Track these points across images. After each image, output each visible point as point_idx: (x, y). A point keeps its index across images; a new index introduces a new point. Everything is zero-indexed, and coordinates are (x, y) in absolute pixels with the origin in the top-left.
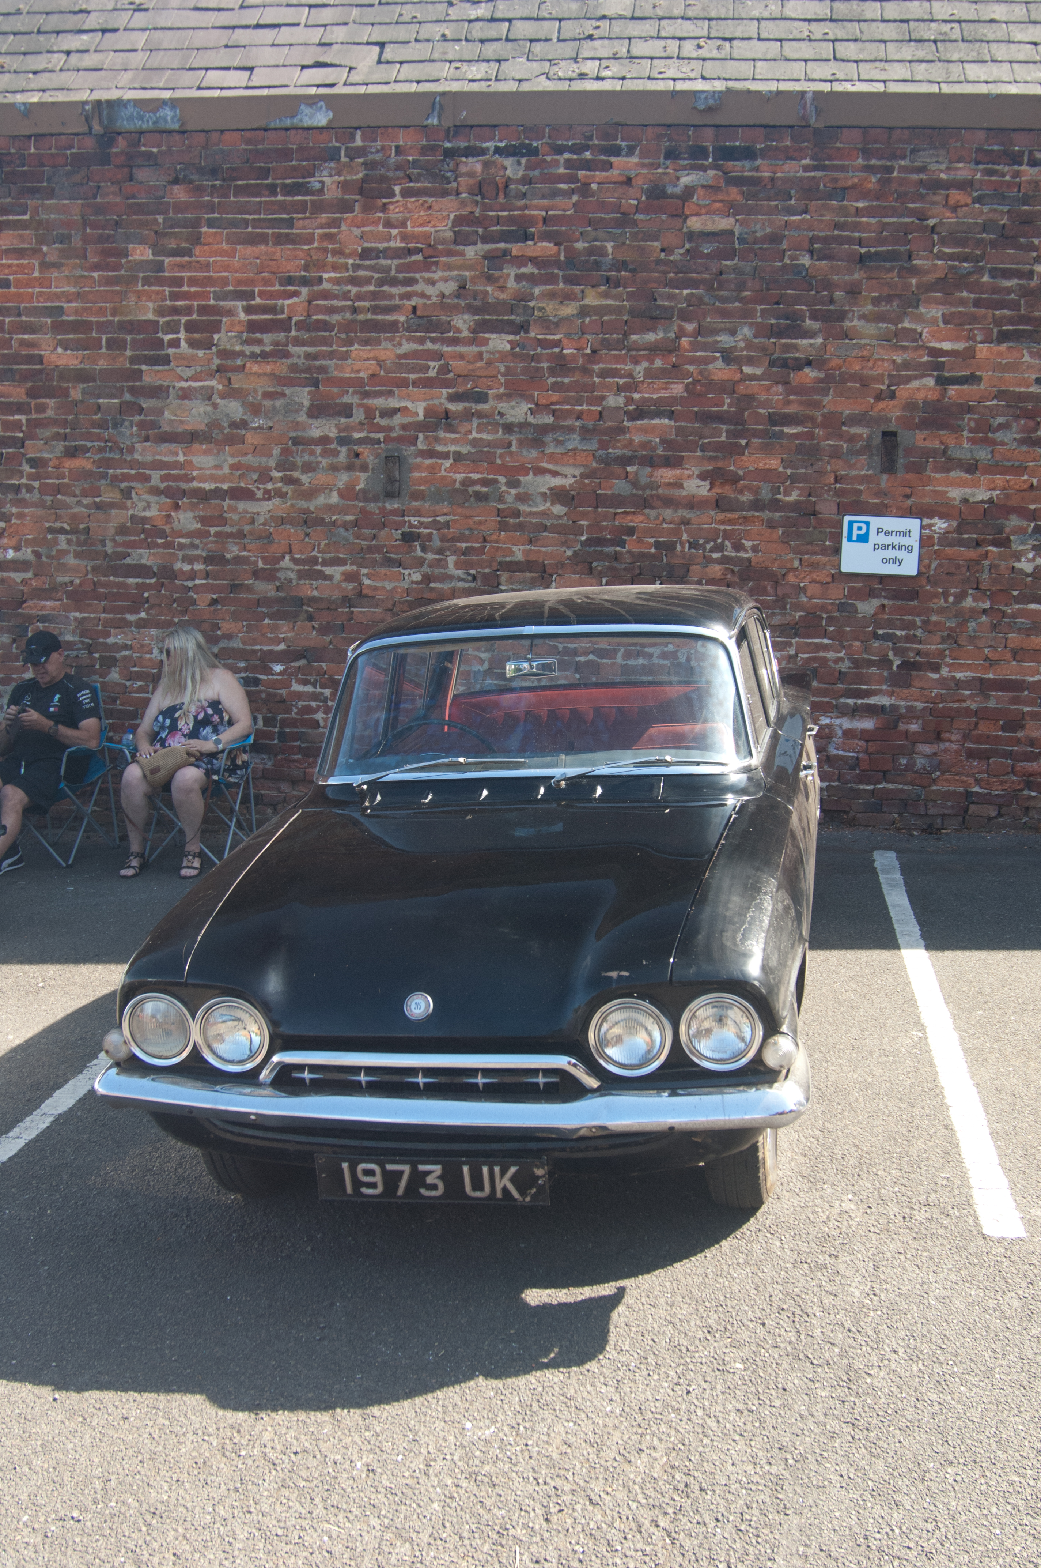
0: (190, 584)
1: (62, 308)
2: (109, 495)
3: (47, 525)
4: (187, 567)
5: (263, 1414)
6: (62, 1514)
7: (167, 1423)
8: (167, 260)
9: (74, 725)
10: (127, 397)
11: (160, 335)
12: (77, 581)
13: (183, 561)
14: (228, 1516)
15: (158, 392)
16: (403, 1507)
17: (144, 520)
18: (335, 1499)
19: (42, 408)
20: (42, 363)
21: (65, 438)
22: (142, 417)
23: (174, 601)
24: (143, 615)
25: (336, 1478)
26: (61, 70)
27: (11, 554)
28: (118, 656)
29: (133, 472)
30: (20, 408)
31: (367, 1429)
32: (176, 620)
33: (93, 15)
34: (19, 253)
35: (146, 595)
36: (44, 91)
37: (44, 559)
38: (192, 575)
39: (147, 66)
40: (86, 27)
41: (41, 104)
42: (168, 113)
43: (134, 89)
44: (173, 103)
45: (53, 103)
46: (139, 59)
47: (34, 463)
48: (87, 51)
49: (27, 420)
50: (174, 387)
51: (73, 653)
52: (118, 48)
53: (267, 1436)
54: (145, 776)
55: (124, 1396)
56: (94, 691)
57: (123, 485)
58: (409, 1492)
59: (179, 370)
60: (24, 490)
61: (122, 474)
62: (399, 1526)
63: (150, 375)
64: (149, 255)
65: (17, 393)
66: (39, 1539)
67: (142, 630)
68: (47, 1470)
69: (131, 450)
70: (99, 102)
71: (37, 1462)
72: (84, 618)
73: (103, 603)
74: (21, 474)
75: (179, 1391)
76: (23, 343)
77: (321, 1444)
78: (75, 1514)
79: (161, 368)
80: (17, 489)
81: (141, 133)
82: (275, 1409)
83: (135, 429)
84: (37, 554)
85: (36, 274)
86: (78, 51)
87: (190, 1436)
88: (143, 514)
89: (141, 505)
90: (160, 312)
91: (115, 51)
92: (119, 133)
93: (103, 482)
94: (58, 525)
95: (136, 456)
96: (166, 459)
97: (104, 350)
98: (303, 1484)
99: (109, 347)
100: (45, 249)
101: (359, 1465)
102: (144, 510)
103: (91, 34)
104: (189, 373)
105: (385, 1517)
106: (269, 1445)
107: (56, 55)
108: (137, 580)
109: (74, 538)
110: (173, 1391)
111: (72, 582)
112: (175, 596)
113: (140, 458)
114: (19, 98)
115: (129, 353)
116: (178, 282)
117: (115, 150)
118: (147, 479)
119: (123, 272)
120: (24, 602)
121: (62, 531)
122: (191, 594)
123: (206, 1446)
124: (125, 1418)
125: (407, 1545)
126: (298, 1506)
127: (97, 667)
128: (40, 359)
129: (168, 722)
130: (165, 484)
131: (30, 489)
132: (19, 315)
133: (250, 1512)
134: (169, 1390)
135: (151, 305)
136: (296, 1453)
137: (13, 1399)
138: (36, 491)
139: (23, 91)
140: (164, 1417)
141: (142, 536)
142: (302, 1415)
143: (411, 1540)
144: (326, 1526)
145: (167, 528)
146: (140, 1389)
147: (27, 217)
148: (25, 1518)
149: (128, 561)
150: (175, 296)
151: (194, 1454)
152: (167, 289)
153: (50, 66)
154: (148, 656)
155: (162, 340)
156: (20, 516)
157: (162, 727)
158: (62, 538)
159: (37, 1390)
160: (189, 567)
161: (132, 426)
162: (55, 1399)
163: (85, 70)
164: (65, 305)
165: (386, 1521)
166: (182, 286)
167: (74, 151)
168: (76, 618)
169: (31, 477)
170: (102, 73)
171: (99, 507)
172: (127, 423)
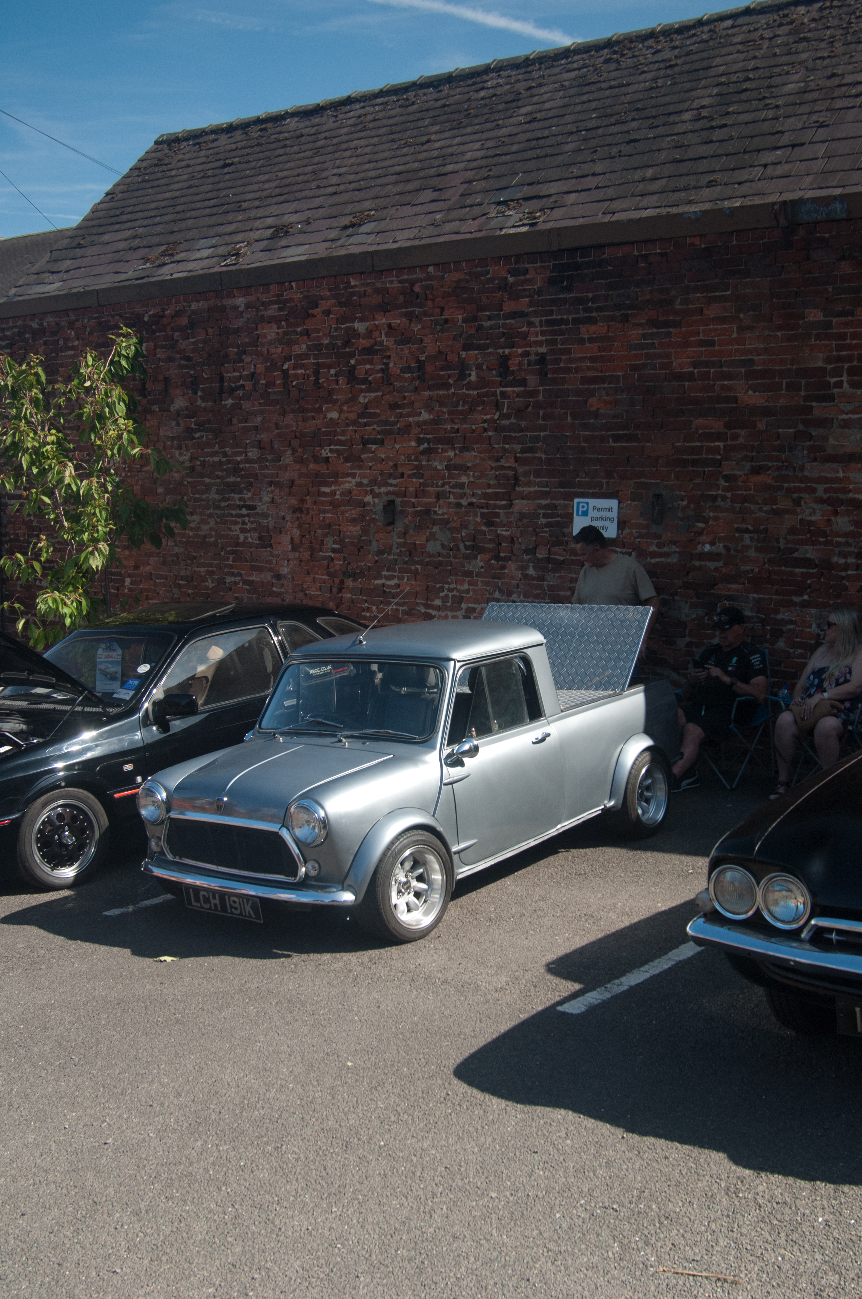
0: (843, 574)
1: (753, 360)
2: (784, 504)
3: (736, 526)
4: (842, 561)
5: (763, 1174)
6: (607, 1205)
7: (694, 1166)
8: (834, 320)
9: (746, 681)
10: (801, 427)
11: (828, 378)
12: (757, 570)
13: (839, 556)
14: (717, 1230)
15: (824, 423)
16: (843, 1253)
17: (810, 523)
18: (795, 1236)
19: (735, 437)
20: (737, 403)
21: (752, 459)
22: (812, 443)
23: (831, 587)
24: (806, 597)
25: (800, 1224)
26: (759, 179)
27: (707, 548)
28: (784, 629)
29: (803, 485)
30: (719, 437)
31: (835, 1199)
32: (831, 602)
33: (786, 133)
34: (722, 320)
35: (809, 582)
36: (745, 197)
37: (732, 552)
38: (846, 567)
39: (825, 170)
40: (780, 144)
41: (741, 207)
42: (838, 206)
43: (814, 189)
44: (842, 197)
45: (750, 206)
46: (818, 165)
47: (727, 478)
48: (780, 163)
49: (724, 446)
50: (837, 419)
51: (750, 625)
52: (804, 157)
53: (761, 1188)
54: (796, 722)
55: (670, 1144)
56: (763, 655)
57: (795, 496)
58: (851, 1244)
59: (841, 405)
60: (719, 500)
61: (795, 487)
62: (835, 1263)
63: (819, 410)
64: (820, 316)
65: (717, 425)
66: (588, 1216)
67: (804, 610)
68: (605, 1178)
69: (802, 468)
70: (785, 202)
71: (600, 1172)
72: (760, 598)
73: (775, 587)
74: (718, 487)
75: (709, 1148)
76: (723, 388)
77: (798, 1202)
78: (615, 1207)
79: (827, 404)
80: (715, 498)
81: (816, 223)
82: (772, 1172)
83: (806, 452)
84: (727, 548)
85: (735, 335)
86: (773, 164)
87: (707, 1178)
88: (810, 518)
89: (807, 511)
90: (828, 360)
91: (801, 161)
92: (800, 225)
93: (780, 493)
94: (744, 526)
95: (806, 473)
96: (829, 475)
97: (784, 392)
98: (775, 1222)
99: (788, 389)
100: (742, 316)
101: (820, 1220)
102: (810, 515)
103: (784, 150)
104: (849, 407)
105: (827, 1255)
106: (761, 1194)
107: (756, 169)
108: (802, 570)
109: (755, 536)
110: (704, 1148)
111: (752, 570)
112: (832, 583)
113: (808, 474)
114: (726, 204)
115: (803, 393)
116: (843, 336)
117: (796, 238)
118: (814, 491)
119: (800, 331)
120: (716, 585)
121: (747, 531)
122: (844, 582)
123: (716, 1185)
124: (666, 1158)
125: (837, 1276)
126: (768, 1236)
127: (768, 637)
128: (736, 399)
129: (816, 681)
130: (828, 495)
131: (724, 498)
132: (721, 367)
133: (732, 1231)
134: (702, 1146)
135: (821, 355)
136: (777, 1203)
137: (595, 1132)
138: (728, 500)
139: (730, 198)
140: (693, 1163)
141: (808, 536)
142: (791, 1180)
143: (840, 1274)
144: (783, 1251)
145: (827, 530)
146: (682, 1141)
147: (729, 293)
148: (583, 1202)
149: (796, 555)
150: (840, 348)
151: (707, 1189)
152: (834, 342)
153: (751, 177)
154: (808, 630)
155: (829, 382)
156: (716, 519)
157: (812, 685)
158: (747, 536)
159: (613, 1129)
160: (844, 561)
161: (803, 450)
162: (623, 1138)
163: (777, 178)
164: (755, 358)
165: (827, 1258)
166: (845, 339)
167: (765, 240)
168: (754, 598)
169: (726, 489)
170: (790, 179)
171: (776, 512)
172: (799, 448)
